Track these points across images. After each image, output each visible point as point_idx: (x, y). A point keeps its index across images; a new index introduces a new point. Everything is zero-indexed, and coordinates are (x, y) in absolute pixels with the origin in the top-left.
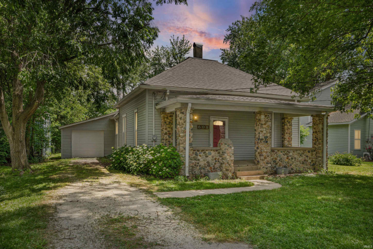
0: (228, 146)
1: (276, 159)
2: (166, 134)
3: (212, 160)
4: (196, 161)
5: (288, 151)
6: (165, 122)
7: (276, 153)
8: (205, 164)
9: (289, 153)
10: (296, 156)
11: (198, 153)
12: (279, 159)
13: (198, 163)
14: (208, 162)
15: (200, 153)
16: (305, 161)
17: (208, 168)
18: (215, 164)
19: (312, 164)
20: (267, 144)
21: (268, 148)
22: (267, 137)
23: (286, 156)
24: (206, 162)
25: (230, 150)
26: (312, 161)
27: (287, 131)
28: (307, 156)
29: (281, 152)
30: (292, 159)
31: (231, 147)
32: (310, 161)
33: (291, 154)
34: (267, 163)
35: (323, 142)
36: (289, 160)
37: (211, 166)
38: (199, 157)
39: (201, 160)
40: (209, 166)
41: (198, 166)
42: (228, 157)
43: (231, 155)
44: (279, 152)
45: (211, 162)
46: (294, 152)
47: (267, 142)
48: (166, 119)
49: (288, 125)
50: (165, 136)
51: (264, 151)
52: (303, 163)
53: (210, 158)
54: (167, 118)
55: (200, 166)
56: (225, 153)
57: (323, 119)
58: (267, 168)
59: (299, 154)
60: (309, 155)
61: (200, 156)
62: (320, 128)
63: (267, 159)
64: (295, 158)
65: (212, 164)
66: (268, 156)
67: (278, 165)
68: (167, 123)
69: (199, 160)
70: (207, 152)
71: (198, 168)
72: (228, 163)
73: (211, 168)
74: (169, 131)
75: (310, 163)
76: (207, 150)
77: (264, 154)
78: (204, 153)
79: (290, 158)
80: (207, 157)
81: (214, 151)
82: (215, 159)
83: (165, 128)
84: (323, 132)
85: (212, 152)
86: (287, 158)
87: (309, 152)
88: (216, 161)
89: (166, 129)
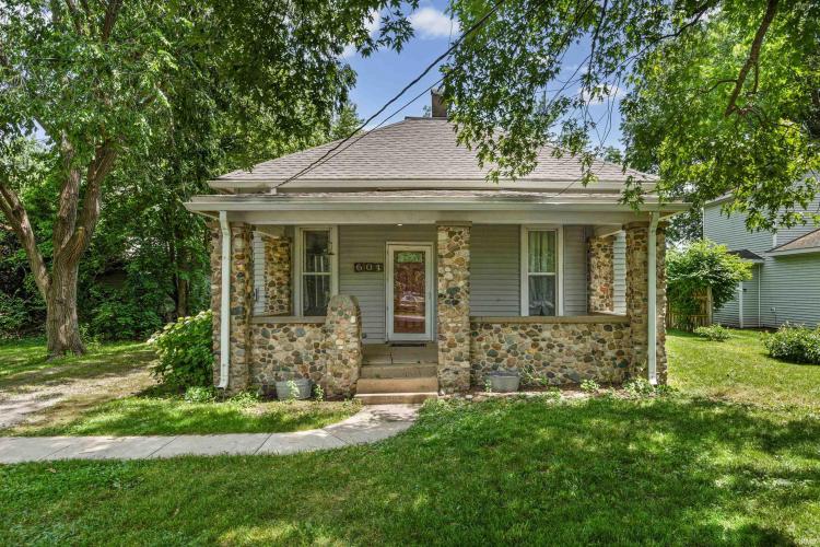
0: (341, 313)
1: (497, 347)
2: (272, 284)
3: (308, 348)
4: (264, 351)
5: (536, 327)
6: (271, 259)
7: (497, 331)
8: (287, 359)
9: (540, 331)
10: (561, 340)
11: (270, 330)
12: (505, 346)
13: (270, 356)
14: (297, 354)
15: (273, 332)
16: (594, 353)
17: (296, 366)
18: (316, 357)
19: (618, 362)
20: (459, 308)
21: (459, 319)
22: (457, 289)
23: (529, 340)
24: (290, 353)
25: (344, 325)
26: (620, 353)
27: (597, 271)
28: (602, 341)
29: (515, 329)
30: (550, 347)
31: (347, 317)
32: (610, 354)
33: (546, 334)
34: (459, 359)
35: (646, 300)
36: (541, 349)
37: (306, 363)
38: (272, 342)
39: (278, 348)
40: (299, 361)
41: (269, 362)
42: (338, 342)
43: (349, 336)
44: (508, 329)
45: (303, 353)
46: (556, 327)
47: (456, 303)
48: (271, 253)
49: (602, 255)
50: (271, 289)
51: (448, 328)
52: (588, 359)
53: (300, 345)
54: (275, 249)
55: (275, 362)
56: (332, 331)
57: (646, 235)
58: (456, 373)
59: (573, 333)
60: (610, 336)
61: (275, 338)
62: (637, 262)
63: (458, 349)
64: (561, 346)
65: (307, 359)
66: (461, 341)
67: (505, 362)
68: (275, 260)
69: (271, 348)
70: (293, 329)
71: (270, 366)
72: (340, 357)
73: (304, 367)
74: (279, 279)
75: (614, 359)
76: (292, 325)
77: (448, 334)
78: (285, 331)
79: (543, 344)
80: (293, 340)
81: (311, 325)
82: (317, 345)
83: (269, 271)
84: (646, 272)
85: (306, 328)
86: (535, 345)
87: (608, 328)
88: (318, 352)
89: (272, 274)
